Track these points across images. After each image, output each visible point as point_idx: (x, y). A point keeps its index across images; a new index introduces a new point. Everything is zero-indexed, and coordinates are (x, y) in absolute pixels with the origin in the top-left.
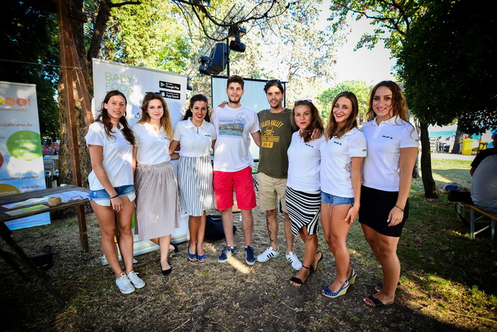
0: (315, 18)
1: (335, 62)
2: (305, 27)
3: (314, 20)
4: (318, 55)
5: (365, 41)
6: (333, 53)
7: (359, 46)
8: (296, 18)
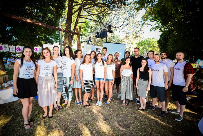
0: (137, 16)
1: (143, 33)
2: (133, 19)
3: (137, 17)
4: (137, 29)
5: (153, 29)
6: (143, 29)
7: (151, 31)
8: (129, 15)
